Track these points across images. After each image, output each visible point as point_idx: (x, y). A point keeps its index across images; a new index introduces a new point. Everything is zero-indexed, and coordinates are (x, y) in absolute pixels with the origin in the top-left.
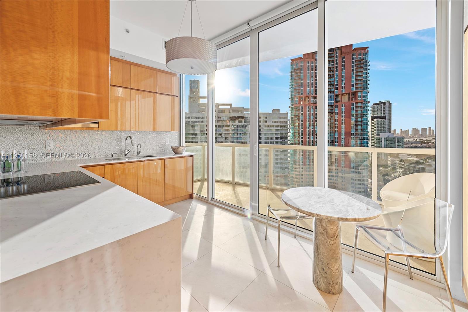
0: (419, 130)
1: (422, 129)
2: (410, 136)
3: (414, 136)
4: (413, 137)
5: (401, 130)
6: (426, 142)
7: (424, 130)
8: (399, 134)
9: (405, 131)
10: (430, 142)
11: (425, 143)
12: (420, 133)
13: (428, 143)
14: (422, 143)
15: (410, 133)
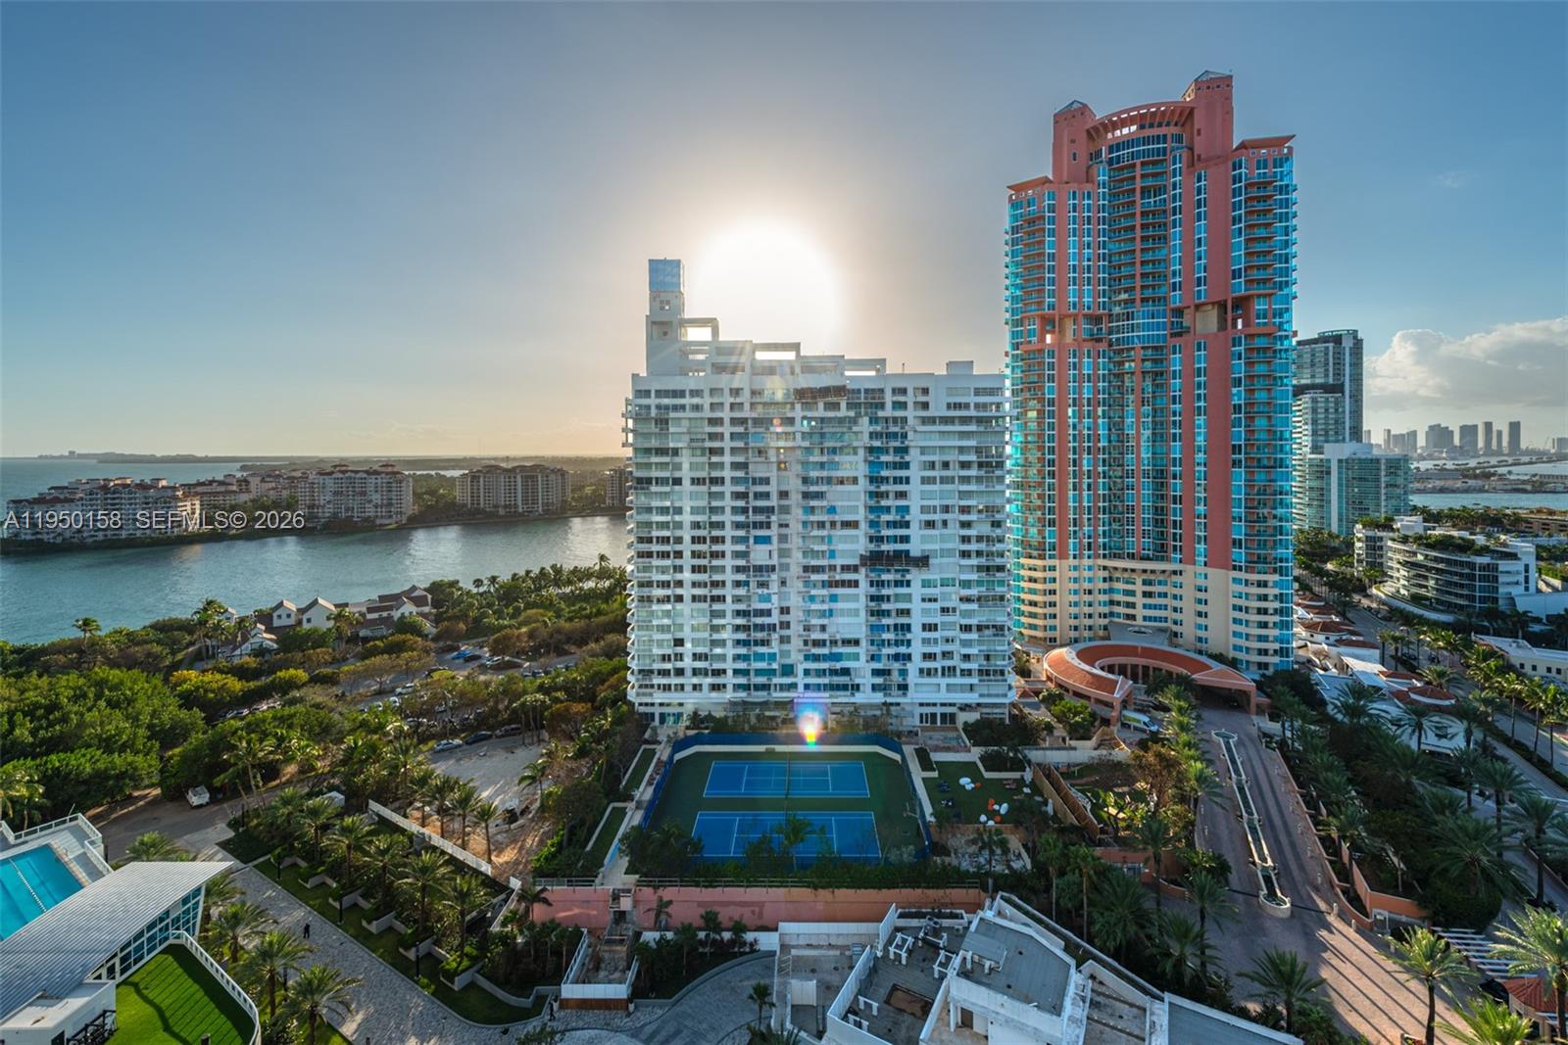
0: (1452, 432)
1: (1464, 429)
2: (1419, 451)
3: (1436, 454)
4: (1430, 457)
5: (1389, 431)
6: (1478, 471)
7: (1469, 431)
9: (1403, 435)
10: (1494, 474)
11: (1476, 477)
12: (1457, 441)
13: (1487, 476)
14: (1465, 476)
15: (1421, 441)
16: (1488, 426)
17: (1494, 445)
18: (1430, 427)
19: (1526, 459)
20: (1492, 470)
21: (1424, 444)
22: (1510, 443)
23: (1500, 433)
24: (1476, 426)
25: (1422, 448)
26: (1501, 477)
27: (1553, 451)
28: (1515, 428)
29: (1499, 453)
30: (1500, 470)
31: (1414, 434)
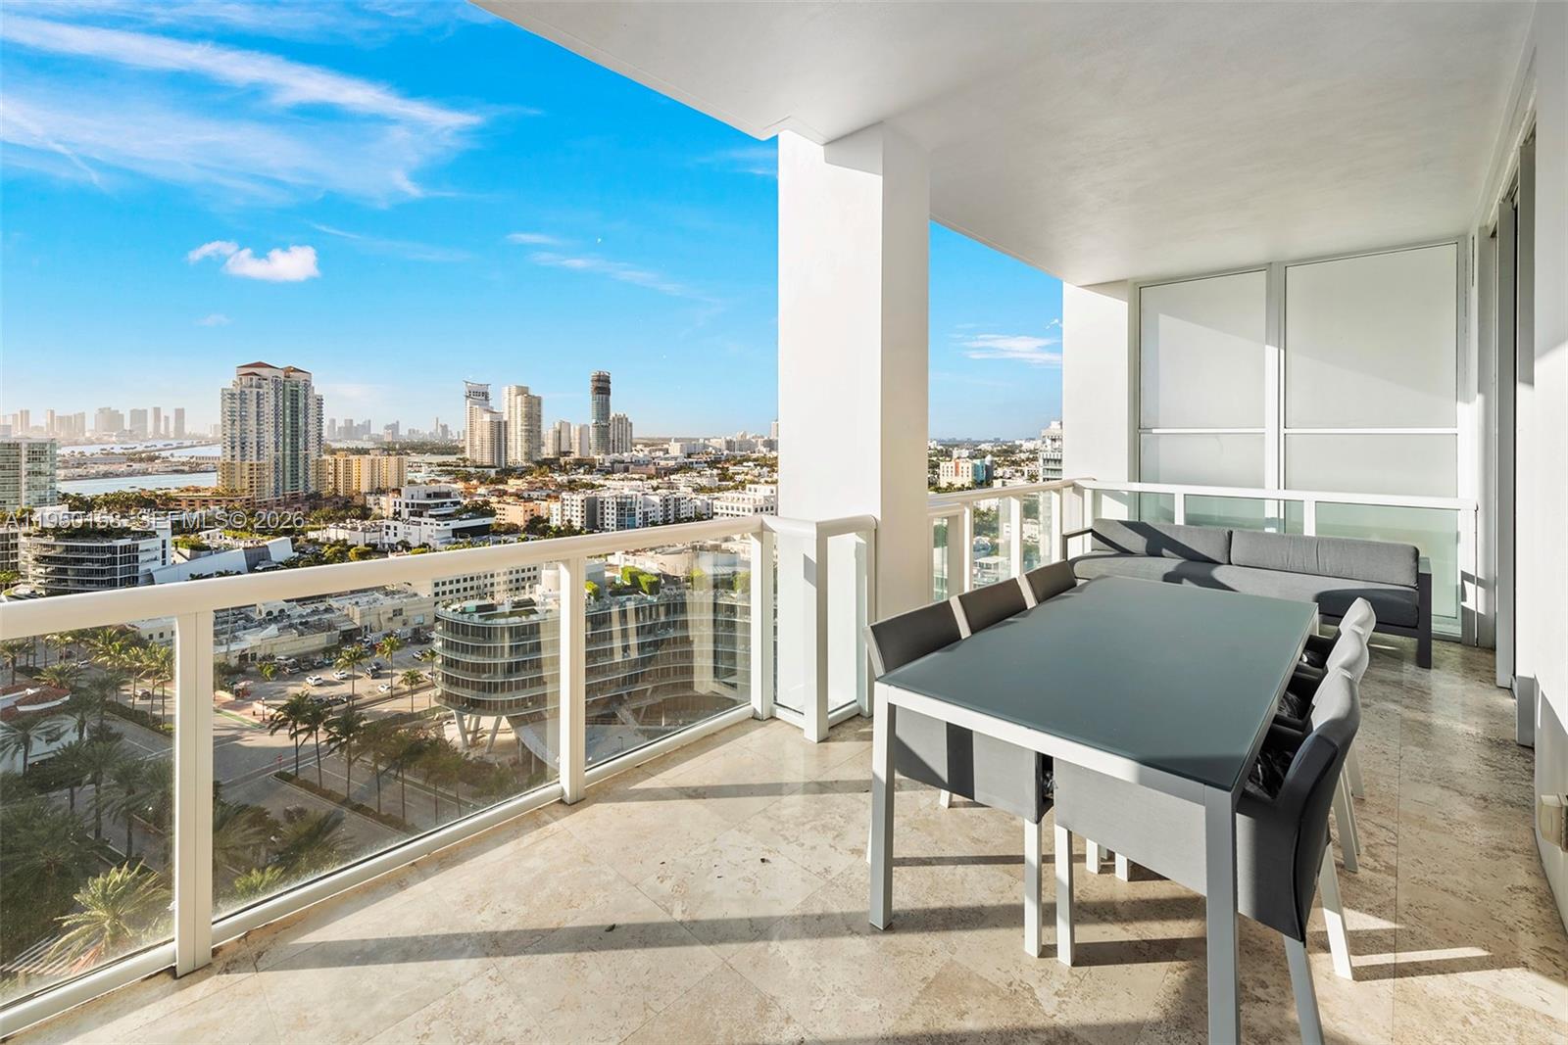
16: (157, 411)
17: (162, 430)
20: (157, 454)
21: (93, 428)
22: (176, 428)
23: (167, 418)
24: (145, 411)
25: (89, 431)
26: (165, 460)
27: (210, 436)
28: (180, 414)
29: (166, 436)
30: (164, 454)
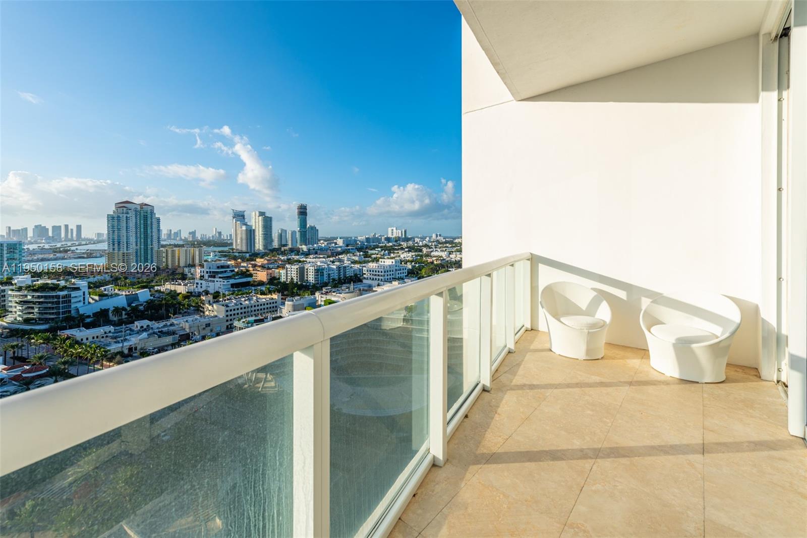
0: (48, 229)
1: (54, 227)
2: (29, 239)
3: (39, 241)
4: (36, 242)
5: (10, 228)
6: (61, 249)
7: (56, 229)
8: (4, 236)
9: (19, 230)
10: (69, 250)
11: (60, 252)
12: (50, 234)
13: (66, 251)
14: (55, 252)
15: (30, 234)
16: (67, 226)
17: (69, 236)
18: (36, 226)
19: (84, 243)
21: (32, 235)
22: (77, 235)
23: (72, 230)
24: (60, 227)
25: (30, 237)
26: (73, 251)
27: (95, 239)
28: (79, 228)
29: (72, 240)
30: (73, 248)
31: (26, 229)
